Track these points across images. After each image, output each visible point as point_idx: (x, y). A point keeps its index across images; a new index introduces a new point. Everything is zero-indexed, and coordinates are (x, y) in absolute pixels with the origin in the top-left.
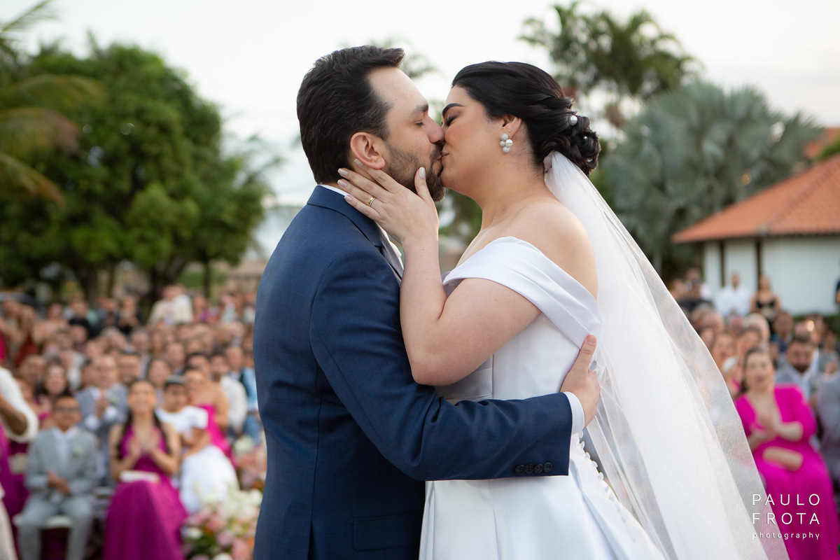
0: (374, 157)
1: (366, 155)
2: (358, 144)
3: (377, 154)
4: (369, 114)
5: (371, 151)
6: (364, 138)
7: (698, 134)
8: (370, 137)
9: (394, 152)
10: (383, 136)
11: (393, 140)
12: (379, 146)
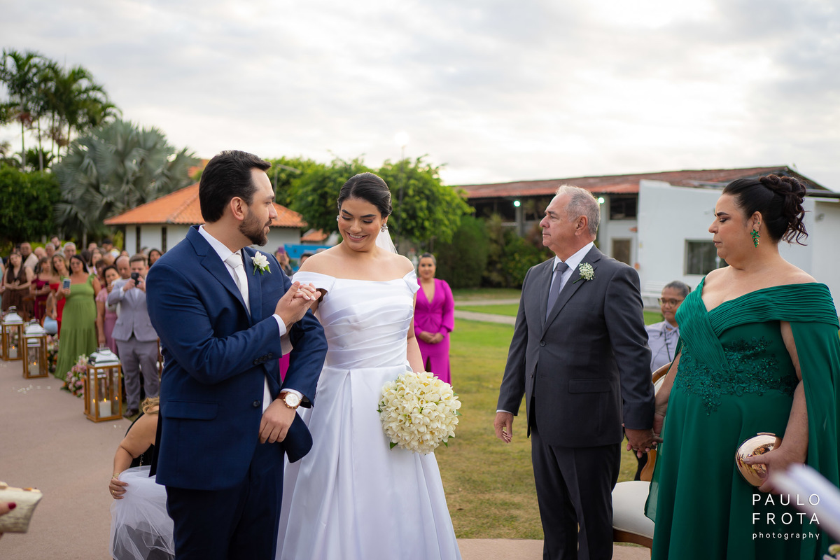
0: (239, 213)
1: (236, 209)
2: (234, 203)
3: (241, 212)
4: (246, 189)
5: (239, 209)
6: (239, 201)
7: (122, 156)
8: (241, 202)
9: (250, 214)
10: (248, 204)
11: (252, 208)
12: (244, 208)
